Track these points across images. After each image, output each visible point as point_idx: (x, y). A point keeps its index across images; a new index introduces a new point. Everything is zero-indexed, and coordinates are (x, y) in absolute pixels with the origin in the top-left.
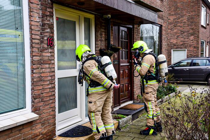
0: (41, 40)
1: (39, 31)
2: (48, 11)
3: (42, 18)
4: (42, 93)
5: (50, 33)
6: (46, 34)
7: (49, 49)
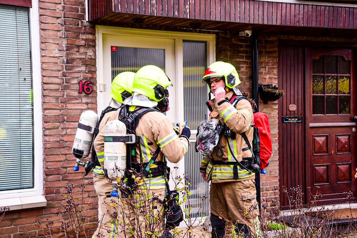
0: (65, 84)
1: (59, 71)
2: (83, 39)
3: (67, 50)
4: (66, 168)
5: (86, 73)
6: (76, 75)
7: (83, 99)
